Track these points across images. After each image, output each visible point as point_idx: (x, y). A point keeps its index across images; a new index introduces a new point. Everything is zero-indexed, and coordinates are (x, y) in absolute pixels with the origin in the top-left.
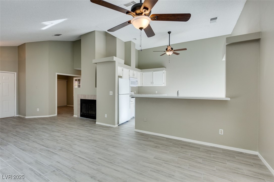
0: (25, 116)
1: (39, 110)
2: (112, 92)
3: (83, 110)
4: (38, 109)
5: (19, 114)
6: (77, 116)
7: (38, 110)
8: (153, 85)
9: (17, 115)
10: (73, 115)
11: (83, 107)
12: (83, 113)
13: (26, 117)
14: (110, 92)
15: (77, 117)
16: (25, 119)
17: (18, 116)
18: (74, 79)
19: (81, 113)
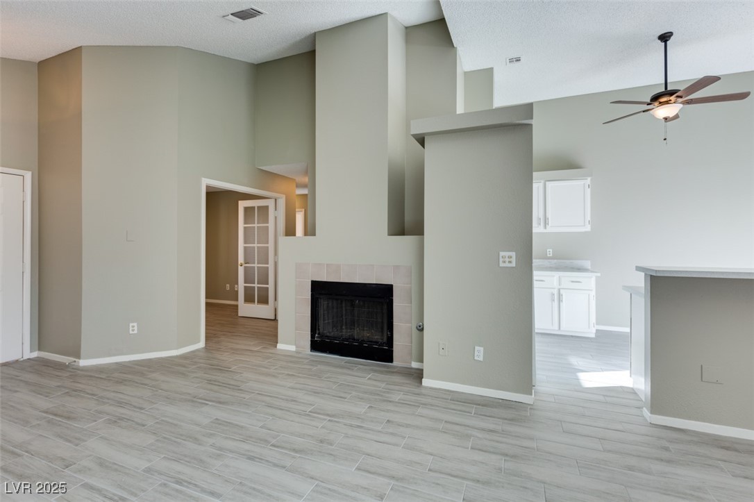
0: (79, 357)
1: (136, 328)
2: (513, 254)
3: (321, 323)
4: (135, 324)
5: (40, 349)
6: (292, 348)
7: (134, 328)
8: (545, 228)
9: (32, 351)
10: (277, 343)
11: (321, 312)
12: (321, 336)
13: (83, 363)
14: (502, 254)
15: (297, 352)
16: (78, 369)
17: (35, 354)
18: (242, 204)
19: (313, 336)
